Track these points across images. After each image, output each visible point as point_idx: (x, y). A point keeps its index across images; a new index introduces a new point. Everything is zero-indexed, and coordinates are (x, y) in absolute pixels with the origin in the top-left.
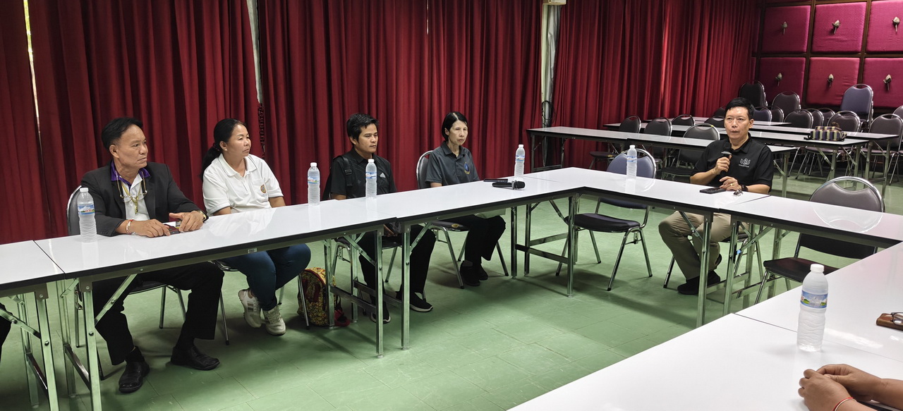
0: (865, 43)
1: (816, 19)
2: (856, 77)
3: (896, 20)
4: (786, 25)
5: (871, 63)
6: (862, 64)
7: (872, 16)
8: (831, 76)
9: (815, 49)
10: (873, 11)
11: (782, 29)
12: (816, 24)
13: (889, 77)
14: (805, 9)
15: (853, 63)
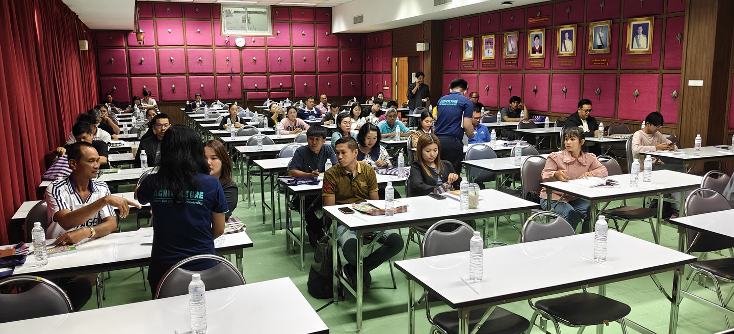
0: (159, 69)
1: (130, 56)
2: (157, 86)
3: (172, 58)
4: (113, 60)
5: (164, 79)
6: (159, 80)
7: (160, 56)
8: (145, 87)
9: (133, 72)
10: (160, 53)
11: (111, 61)
12: (131, 60)
13: (174, 86)
14: (123, 51)
15: (155, 79)
